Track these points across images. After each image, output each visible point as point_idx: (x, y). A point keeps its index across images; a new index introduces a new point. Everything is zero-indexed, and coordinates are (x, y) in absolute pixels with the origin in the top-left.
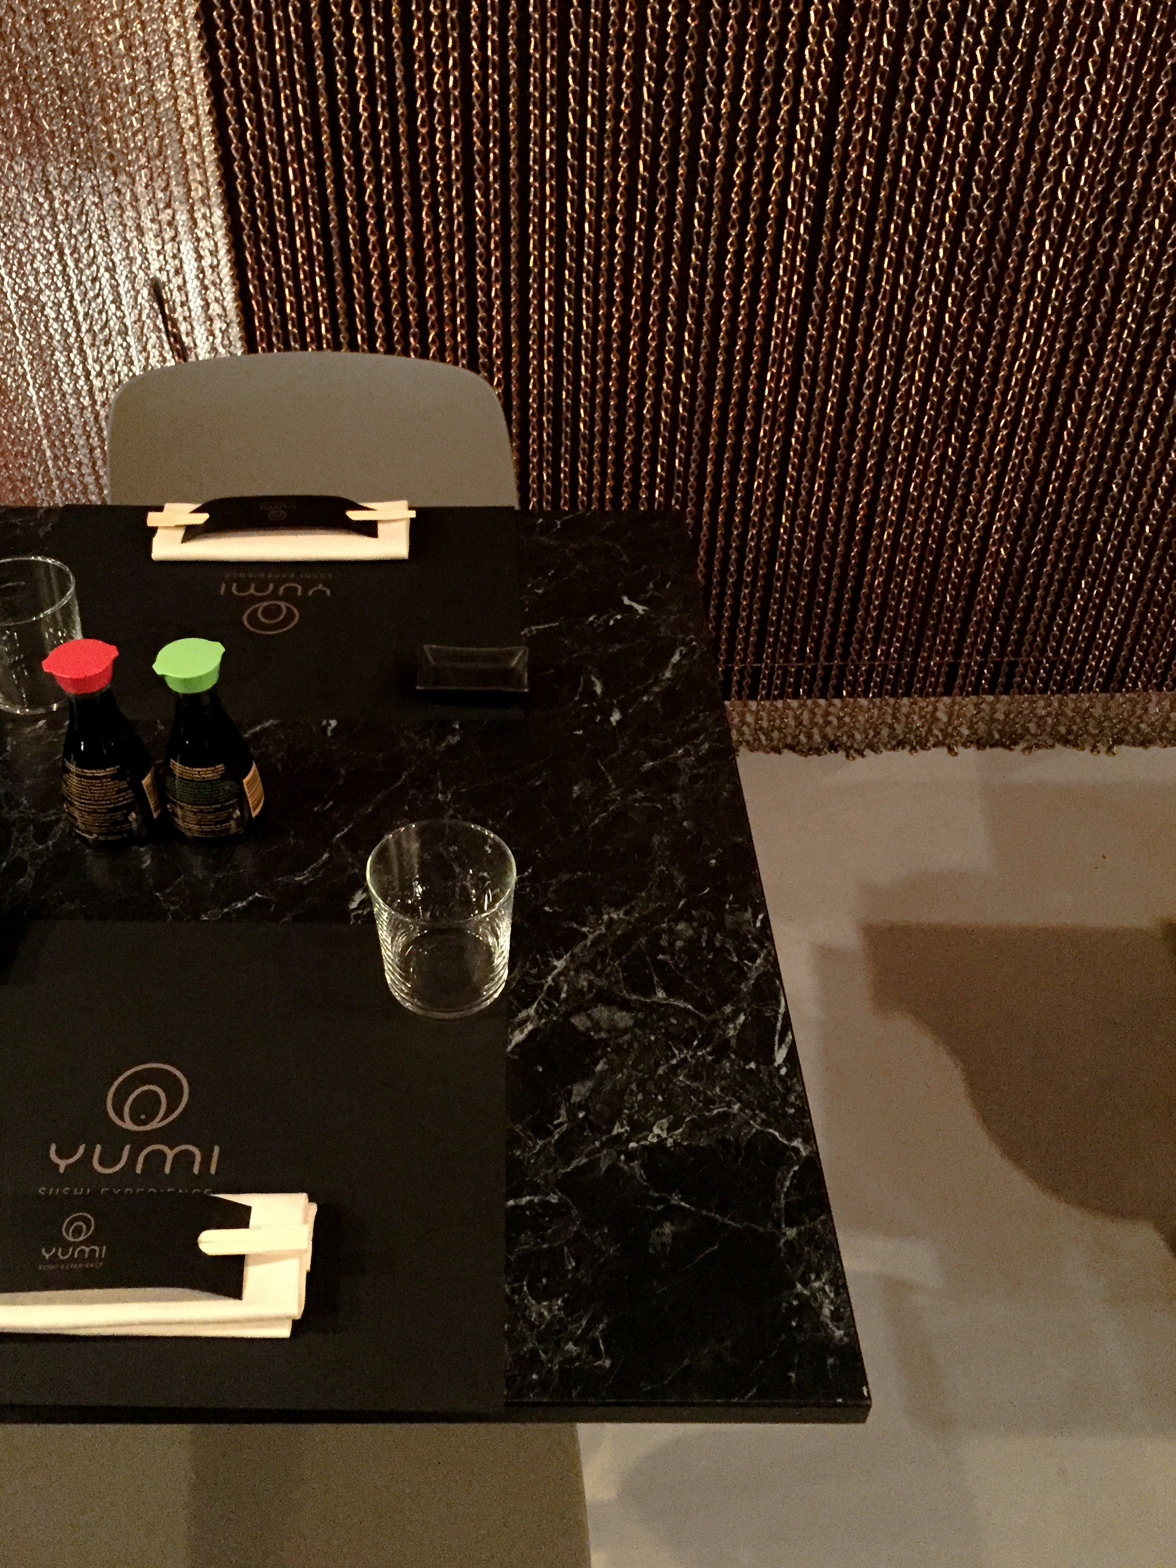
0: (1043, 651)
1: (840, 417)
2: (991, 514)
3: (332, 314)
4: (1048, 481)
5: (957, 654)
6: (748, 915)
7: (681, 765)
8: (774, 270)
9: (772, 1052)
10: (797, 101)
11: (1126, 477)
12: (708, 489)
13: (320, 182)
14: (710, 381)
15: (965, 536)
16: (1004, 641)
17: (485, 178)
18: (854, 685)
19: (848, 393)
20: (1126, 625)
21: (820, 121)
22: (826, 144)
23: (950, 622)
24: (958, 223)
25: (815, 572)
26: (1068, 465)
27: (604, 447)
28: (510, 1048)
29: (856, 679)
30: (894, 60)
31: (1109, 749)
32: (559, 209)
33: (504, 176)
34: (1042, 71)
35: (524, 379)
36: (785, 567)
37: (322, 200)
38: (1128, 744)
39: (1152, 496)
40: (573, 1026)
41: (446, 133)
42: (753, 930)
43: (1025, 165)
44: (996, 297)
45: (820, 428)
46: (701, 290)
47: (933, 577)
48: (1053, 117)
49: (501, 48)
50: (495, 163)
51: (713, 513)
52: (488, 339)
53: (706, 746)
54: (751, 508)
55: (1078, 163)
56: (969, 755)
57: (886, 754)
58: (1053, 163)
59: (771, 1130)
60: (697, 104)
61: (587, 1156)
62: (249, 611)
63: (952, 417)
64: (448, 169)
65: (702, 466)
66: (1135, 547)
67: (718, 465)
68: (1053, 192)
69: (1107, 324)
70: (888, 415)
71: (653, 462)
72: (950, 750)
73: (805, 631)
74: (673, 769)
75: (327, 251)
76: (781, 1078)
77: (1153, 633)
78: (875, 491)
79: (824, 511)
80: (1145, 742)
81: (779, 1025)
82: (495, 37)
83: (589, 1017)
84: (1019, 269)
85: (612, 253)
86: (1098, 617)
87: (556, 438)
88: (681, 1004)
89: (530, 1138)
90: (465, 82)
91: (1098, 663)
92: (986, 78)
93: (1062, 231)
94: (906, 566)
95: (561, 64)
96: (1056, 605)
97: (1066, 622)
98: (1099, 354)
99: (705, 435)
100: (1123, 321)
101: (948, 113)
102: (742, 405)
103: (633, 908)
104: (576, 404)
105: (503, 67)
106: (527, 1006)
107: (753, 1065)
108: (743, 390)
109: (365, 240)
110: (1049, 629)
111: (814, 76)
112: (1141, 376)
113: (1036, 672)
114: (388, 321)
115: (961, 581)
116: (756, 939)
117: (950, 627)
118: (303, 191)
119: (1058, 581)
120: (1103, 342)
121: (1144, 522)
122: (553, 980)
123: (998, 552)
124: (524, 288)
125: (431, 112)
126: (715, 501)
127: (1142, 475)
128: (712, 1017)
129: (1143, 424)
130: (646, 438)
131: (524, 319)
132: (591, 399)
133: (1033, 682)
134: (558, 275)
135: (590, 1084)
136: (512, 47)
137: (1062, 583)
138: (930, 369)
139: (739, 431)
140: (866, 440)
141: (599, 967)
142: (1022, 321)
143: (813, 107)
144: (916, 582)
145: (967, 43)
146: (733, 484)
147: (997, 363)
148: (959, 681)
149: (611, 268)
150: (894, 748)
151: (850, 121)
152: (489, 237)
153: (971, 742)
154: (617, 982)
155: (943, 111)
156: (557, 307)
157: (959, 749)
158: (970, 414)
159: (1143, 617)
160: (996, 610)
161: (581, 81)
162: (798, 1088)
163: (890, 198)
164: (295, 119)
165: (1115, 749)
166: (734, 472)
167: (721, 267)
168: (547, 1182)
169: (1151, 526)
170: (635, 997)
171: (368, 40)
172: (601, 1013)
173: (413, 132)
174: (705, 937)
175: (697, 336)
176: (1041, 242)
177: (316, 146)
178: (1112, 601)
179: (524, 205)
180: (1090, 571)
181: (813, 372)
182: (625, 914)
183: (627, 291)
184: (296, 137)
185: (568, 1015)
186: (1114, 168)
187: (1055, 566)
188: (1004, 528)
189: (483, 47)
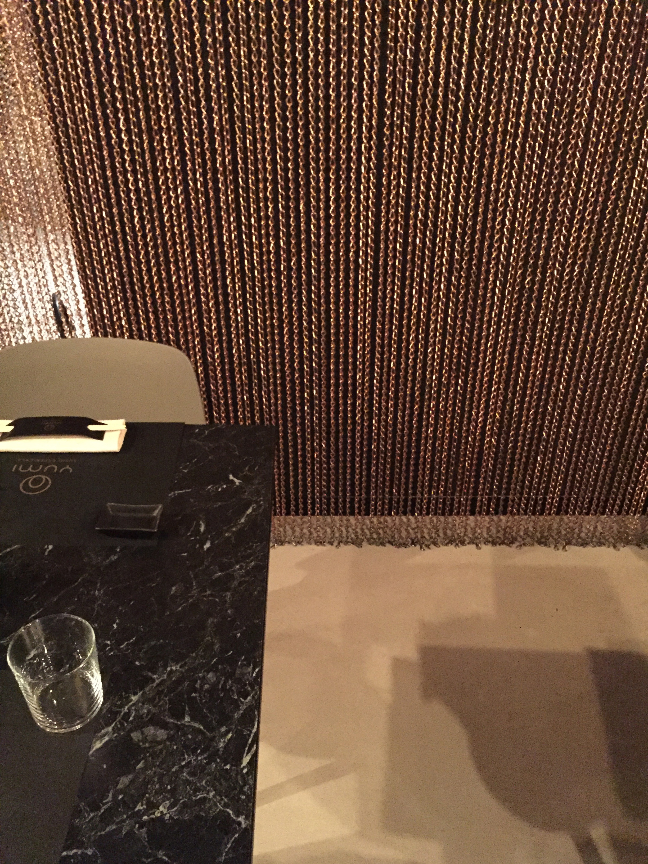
0: (521, 494)
1: (398, 370)
2: (485, 421)
3: (127, 314)
4: (513, 405)
5: (475, 493)
6: (250, 669)
7: (236, 574)
8: (356, 295)
9: (242, 758)
10: (359, 212)
11: (555, 403)
12: (333, 406)
13: (116, 249)
14: (328, 349)
15: (472, 432)
16: (500, 487)
17: (202, 248)
18: (421, 510)
19: (401, 357)
20: (565, 480)
21: (372, 221)
22: (377, 232)
23: (469, 477)
24: (450, 272)
25: (393, 450)
26: (524, 395)
27: (275, 384)
28: (91, 753)
29: (422, 507)
30: (408, 190)
31: (564, 548)
32: (241, 263)
33: (211, 246)
34: (485, 196)
35: (230, 349)
36: (378, 447)
37: (118, 258)
38: (574, 545)
39: (571, 413)
40: (131, 739)
41: (180, 226)
42: (250, 679)
43: (482, 242)
44: (474, 309)
45: (389, 375)
46: (319, 304)
47: (458, 453)
48: (494, 219)
49: (205, 184)
50: (206, 240)
51: (336, 419)
52: (210, 327)
53: (253, 563)
54: (356, 416)
55: (510, 241)
56: (487, 549)
57: (443, 548)
58: (496, 242)
59: (228, 810)
60: (308, 212)
61: (117, 824)
62: (24, 481)
63: (458, 370)
64: (182, 243)
65: (328, 394)
66: (565, 439)
67: (337, 393)
68: (498, 256)
69: (535, 323)
70: (424, 368)
71: (302, 392)
72: (477, 545)
73: (392, 481)
74: (230, 577)
75: (122, 283)
76: (243, 776)
77: (581, 485)
78: (421, 408)
79: (395, 418)
80: (584, 544)
81: (250, 740)
82: (201, 179)
83: (143, 733)
84: (485, 295)
85: (270, 286)
86: (549, 476)
87: (250, 378)
88: (197, 725)
89: (87, 812)
90: (187, 201)
91: (552, 501)
92: (456, 199)
93: (505, 276)
94: (442, 447)
95: (235, 191)
96: (525, 469)
97: (532, 479)
98: (533, 338)
99: (328, 379)
100: (543, 322)
101: (438, 217)
102: (346, 363)
103: (185, 664)
104: (258, 362)
105: (206, 194)
106: (108, 725)
107: (228, 767)
108: (346, 355)
109: (141, 279)
110: (523, 481)
111: (367, 199)
112: (557, 351)
113: (519, 505)
114: (157, 319)
115: (473, 456)
116: (251, 685)
117: (470, 480)
118: (108, 254)
119: (525, 457)
120: (534, 332)
121: (568, 426)
122: (128, 709)
123: (491, 441)
124: (226, 303)
125: (171, 216)
126: (337, 412)
127: (564, 402)
128: (213, 734)
129: (560, 375)
130: (297, 379)
131: (228, 318)
132: (266, 359)
133: (518, 511)
134: (243, 296)
135: (131, 777)
136: (210, 185)
137: (528, 458)
138: (444, 346)
139: (346, 377)
140: (413, 381)
141: (156, 701)
142: (489, 321)
143: (368, 214)
144: (449, 456)
145: (445, 182)
146: (345, 403)
147: (478, 343)
148: (478, 509)
149: (271, 294)
150: (446, 545)
151: (388, 221)
152: (206, 277)
153: (489, 542)
154: (165, 710)
155: (436, 217)
156: (245, 311)
157: (483, 546)
158: (467, 369)
159: (573, 476)
160: (494, 472)
161: (247, 200)
162: (251, 782)
163: (413, 258)
164: (101, 218)
165: (567, 547)
166: (345, 397)
167: (328, 293)
168: (89, 841)
169: (572, 428)
170: (172, 721)
171: (136, 181)
172: (150, 730)
173: (162, 226)
174: (222, 682)
175: (319, 328)
176: (494, 282)
177: (113, 232)
178: (556, 468)
179: (223, 261)
180: (542, 452)
181: (382, 346)
182: (180, 667)
183: (280, 305)
184: (103, 227)
185: (131, 731)
186: (529, 245)
187: (522, 449)
188: (492, 428)
189: (195, 184)
